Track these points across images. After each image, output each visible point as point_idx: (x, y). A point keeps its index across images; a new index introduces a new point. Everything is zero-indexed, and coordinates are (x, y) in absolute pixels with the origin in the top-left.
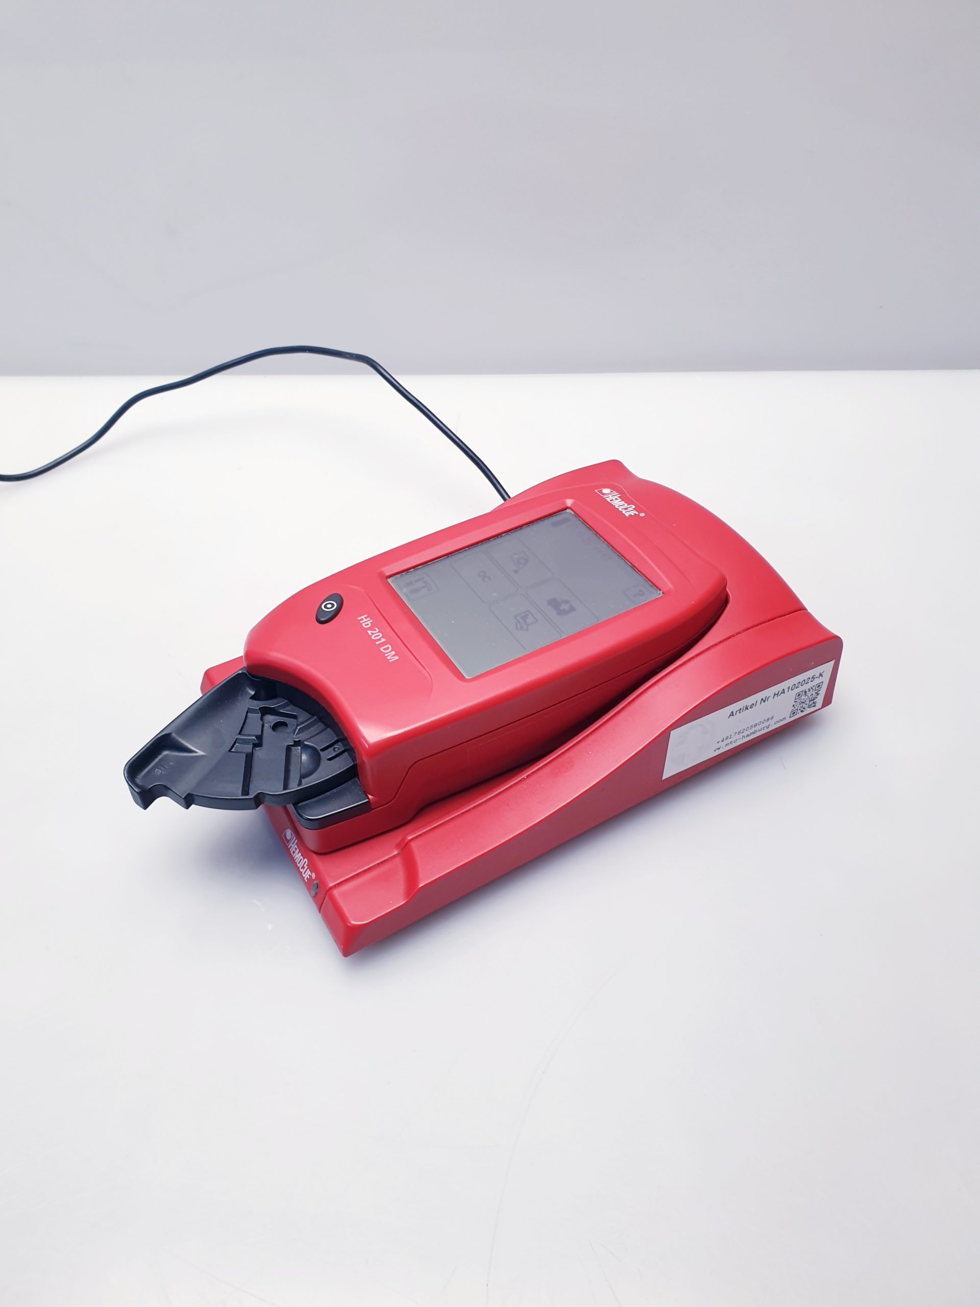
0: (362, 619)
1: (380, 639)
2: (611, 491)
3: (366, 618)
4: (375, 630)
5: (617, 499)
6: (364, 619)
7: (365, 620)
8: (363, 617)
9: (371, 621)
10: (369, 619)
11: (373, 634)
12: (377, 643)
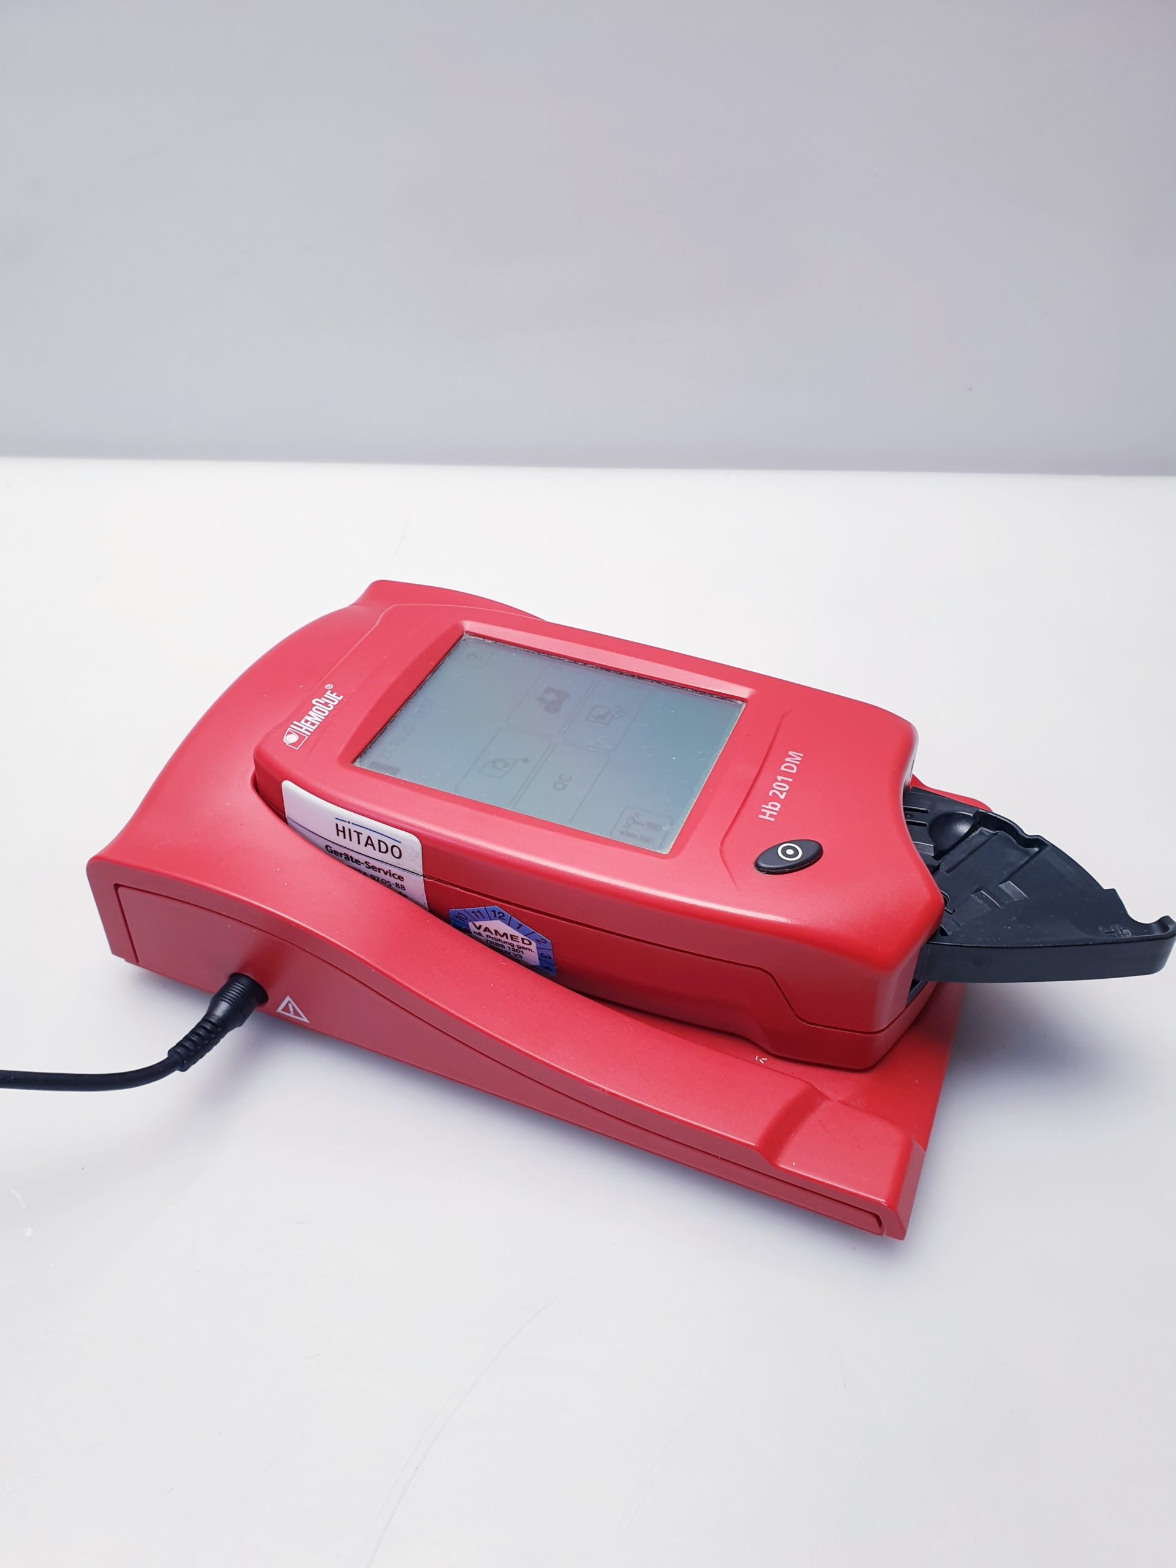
0: (771, 816)
1: (783, 781)
2: (289, 733)
3: (765, 814)
4: (774, 793)
5: (307, 721)
6: (768, 815)
7: (769, 812)
8: (766, 817)
9: (764, 806)
10: (763, 810)
11: (782, 792)
12: (791, 780)
